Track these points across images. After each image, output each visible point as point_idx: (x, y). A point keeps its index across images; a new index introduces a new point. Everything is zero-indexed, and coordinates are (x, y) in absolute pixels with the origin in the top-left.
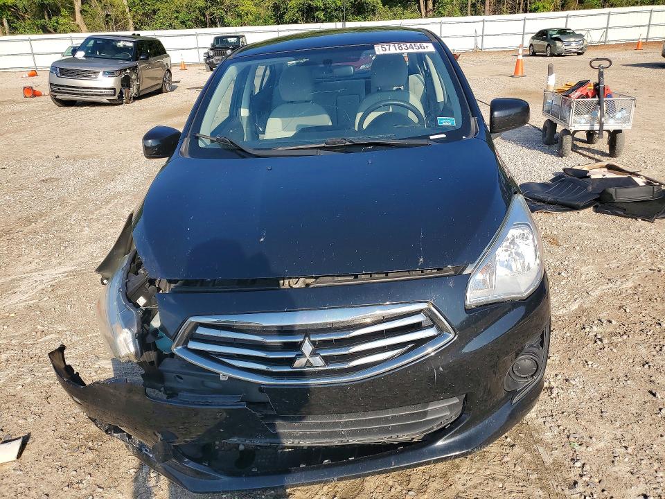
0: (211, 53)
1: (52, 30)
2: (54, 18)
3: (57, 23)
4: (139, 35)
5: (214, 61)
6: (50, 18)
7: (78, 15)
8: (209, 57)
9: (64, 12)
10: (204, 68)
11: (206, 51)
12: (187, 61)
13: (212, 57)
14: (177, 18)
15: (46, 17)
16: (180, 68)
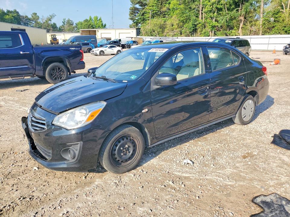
0: (288, 46)
1: (228, 35)
2: (231, 30)
3: (231, 32)
4: (239, 38)
5: (288, 50)
6: (229, 30)
7: (240, 29)
8: (286, 48)
9: (235, 28)
10: (282, 53)
11: (285, 45)
12: (277, 49)
13: (288, 48)
14: (284, 29)
15: (228, 30)
16: (272, 52)
